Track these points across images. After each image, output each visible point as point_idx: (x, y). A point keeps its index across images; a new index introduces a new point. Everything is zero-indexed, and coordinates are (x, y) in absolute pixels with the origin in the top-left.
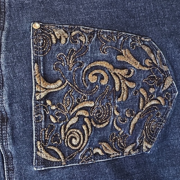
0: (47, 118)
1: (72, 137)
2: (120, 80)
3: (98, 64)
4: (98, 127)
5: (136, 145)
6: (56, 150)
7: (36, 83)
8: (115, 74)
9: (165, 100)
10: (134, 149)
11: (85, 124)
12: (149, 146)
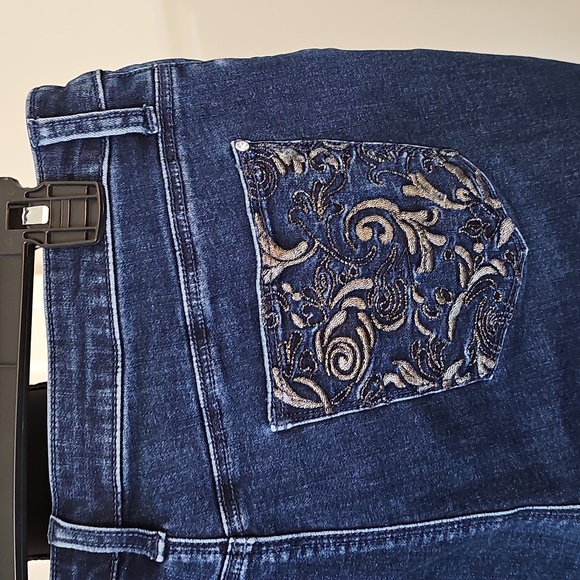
0: (286, 318)
1: (338, 356)
2: (415, 232)
3: (370, 204)
4: (387, 329)
5: (464, 362)
6: (311, 384)
7: (262, 251)
8: (404, 221)
9: (506, 265)
10: (461, 372)
11: (361, 324)
12: (491, 365)
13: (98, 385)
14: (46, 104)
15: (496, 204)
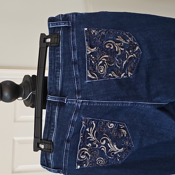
0: (91, 61)
1: (101, 69)
2: (118, 47)
3: (109, 41)
4: (110, 65)
5: (126, 73)
6: (95, 74)
7: (87, 48)
8: (116, 45)
9: (136, 55)
10: (125, 75)
11: (105, 64)
12: (131, 74)
13: (57, 71)
14: (51, 20)
15: (136, 43)
